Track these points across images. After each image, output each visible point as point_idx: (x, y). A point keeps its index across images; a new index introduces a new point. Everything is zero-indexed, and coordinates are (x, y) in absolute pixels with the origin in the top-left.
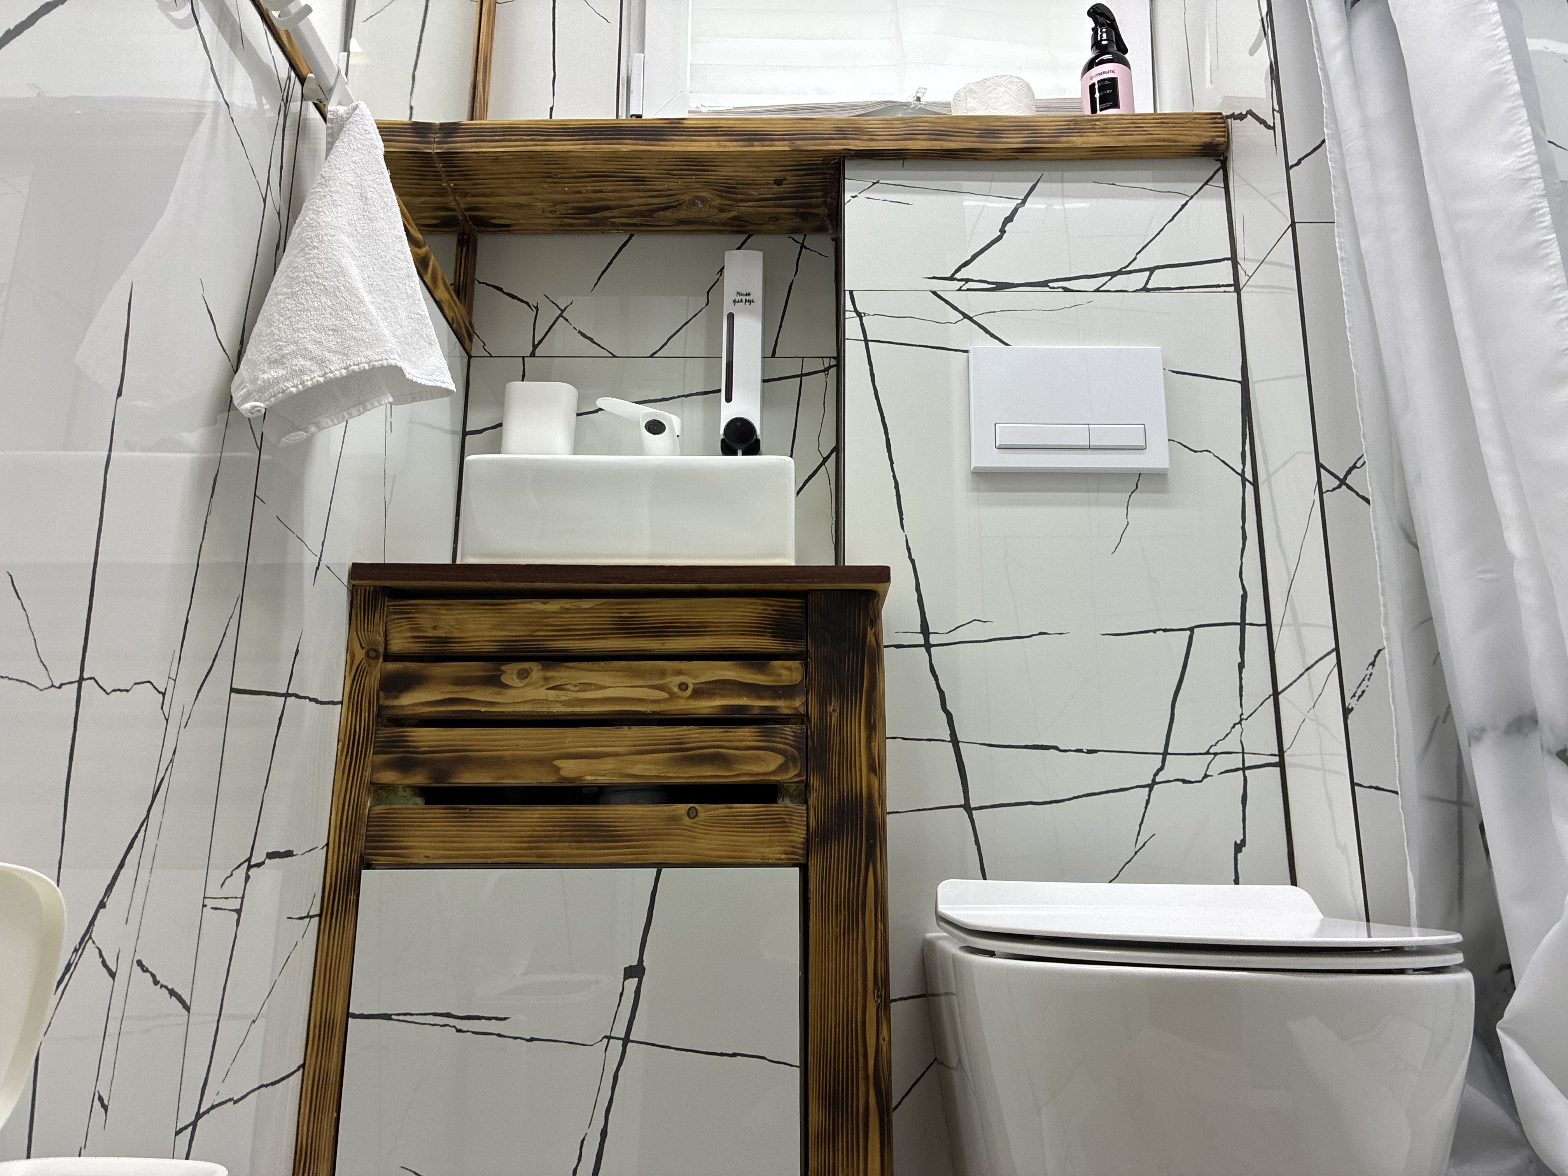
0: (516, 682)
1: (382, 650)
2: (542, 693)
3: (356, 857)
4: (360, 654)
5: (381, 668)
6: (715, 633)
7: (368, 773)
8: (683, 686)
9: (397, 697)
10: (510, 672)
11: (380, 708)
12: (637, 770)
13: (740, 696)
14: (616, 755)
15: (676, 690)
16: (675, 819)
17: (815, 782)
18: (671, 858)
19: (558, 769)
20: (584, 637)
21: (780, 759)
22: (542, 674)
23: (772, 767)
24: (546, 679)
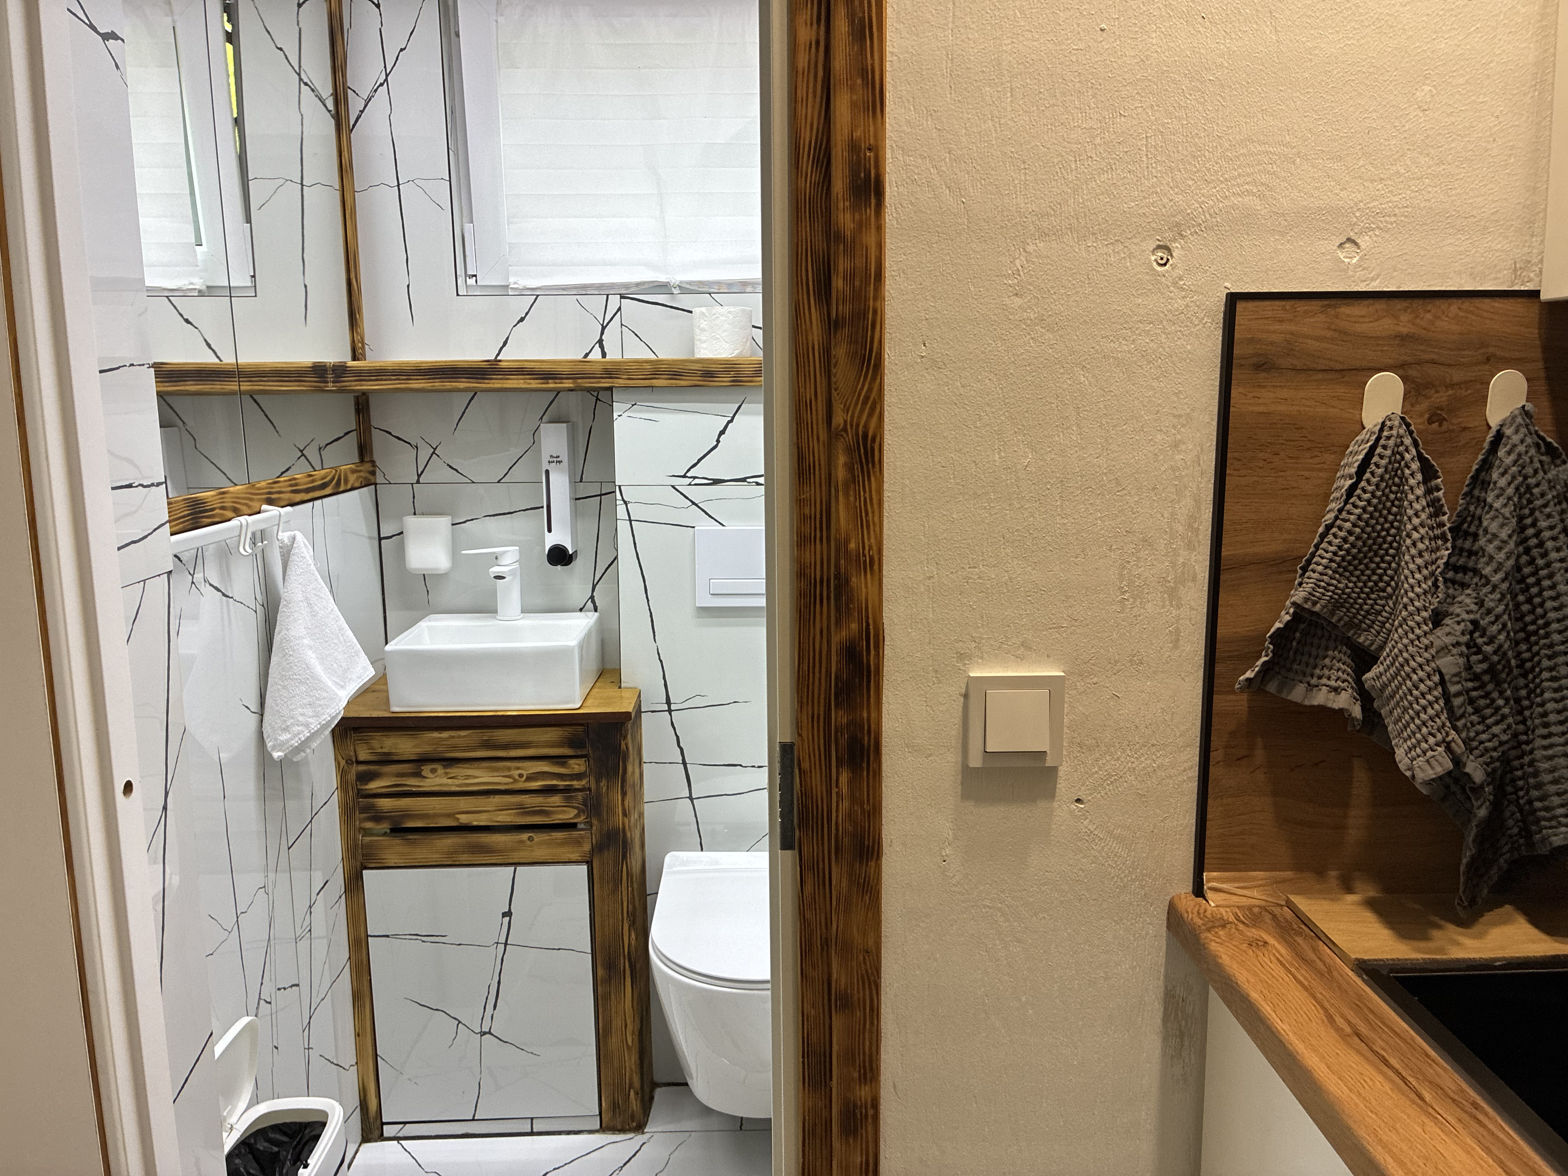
0: (430, 775)
1: (354, 760)
2: (445, 781)
3: (358, 864)
4: (343, 763)
5: (355, 769)
6: (536, 747)
7: (357, 823)
8: (521, 776)
9: (366, 784)
10: (426, 770)
11: (359, 790)
12: (500, 818)
13: (552, 780)
14: (488, 811)
15: (517, 777)
16: (522, 842)
17: (595, 822)
18: (521, 861)
19: (458, 819)
20: (464, 751)
21: (576, 811)
22: (443, 771)
23: (572, 815)
24: (446, 773)
